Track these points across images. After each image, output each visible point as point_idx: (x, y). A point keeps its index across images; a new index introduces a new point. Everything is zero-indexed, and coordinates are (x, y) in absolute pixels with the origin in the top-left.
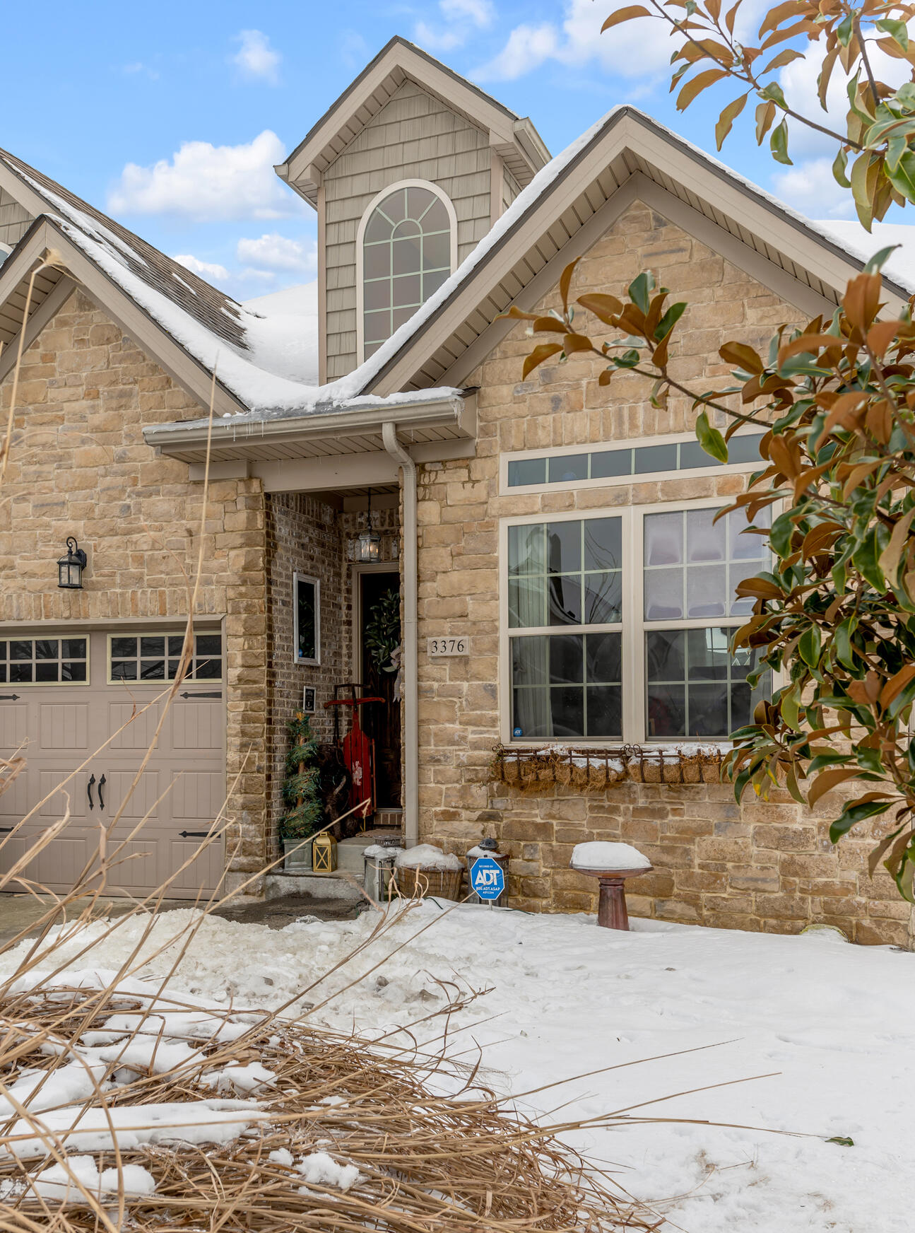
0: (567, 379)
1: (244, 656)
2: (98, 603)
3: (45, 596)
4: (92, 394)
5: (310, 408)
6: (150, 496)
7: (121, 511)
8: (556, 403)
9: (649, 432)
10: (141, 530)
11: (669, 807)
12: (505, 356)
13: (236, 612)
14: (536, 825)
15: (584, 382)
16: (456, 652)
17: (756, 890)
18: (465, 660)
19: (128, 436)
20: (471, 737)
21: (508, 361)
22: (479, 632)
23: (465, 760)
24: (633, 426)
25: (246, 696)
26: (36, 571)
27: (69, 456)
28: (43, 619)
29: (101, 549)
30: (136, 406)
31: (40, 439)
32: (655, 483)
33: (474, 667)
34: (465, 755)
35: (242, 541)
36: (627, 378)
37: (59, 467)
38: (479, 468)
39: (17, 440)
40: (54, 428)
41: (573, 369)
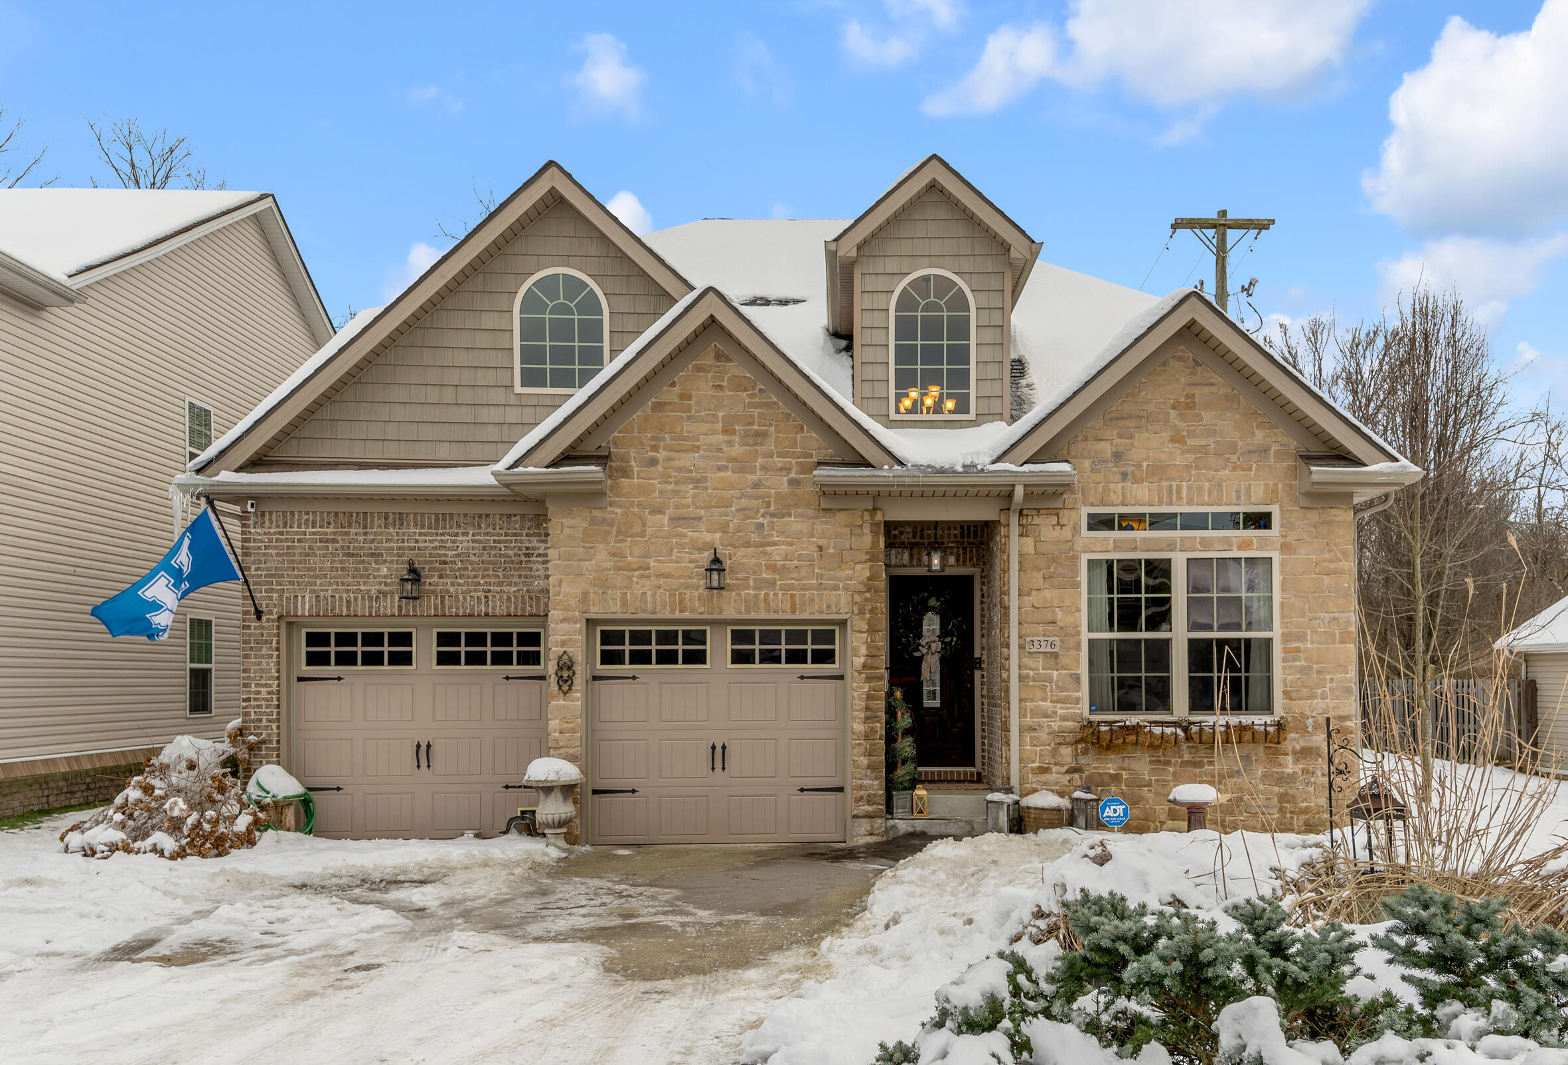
0: (1132, 460)
1: (868, 648)
2: (732, 602)
3: (680, 594)
4: (728, 431)
6: (784, 517)
7: (756, 528)
8: (1124, 476)
9: (1190, 502)
10: (774, 544)
11: (1205, 760)
12: (1086, 439)
13: (861, 612)
14: (1111, 775)
15: (1145, 464)
16: (1049, 649)
17: (1263, 814)
18: (1055, 656)
19: (763, 468)
20: (1060, 712)
21: (1089, 443)
22: (1067, 635)
23: (1056, 728)
24: (1179, 498)
25: (869, 679)
26: (673, 573)
27: (705, 479)
28: (677, 613)
29: (738, 558)
30: (770, 446)
31: (677, 463)
32: (1195, 538)
33: (1063, 660)
34: (1056, 725)
35: (867, 557)
36: (1175, 465)
37: (696, 488)
38: (1065, 516)
39: (653, 462)
40: (691, 455)
41: (1136, 454)
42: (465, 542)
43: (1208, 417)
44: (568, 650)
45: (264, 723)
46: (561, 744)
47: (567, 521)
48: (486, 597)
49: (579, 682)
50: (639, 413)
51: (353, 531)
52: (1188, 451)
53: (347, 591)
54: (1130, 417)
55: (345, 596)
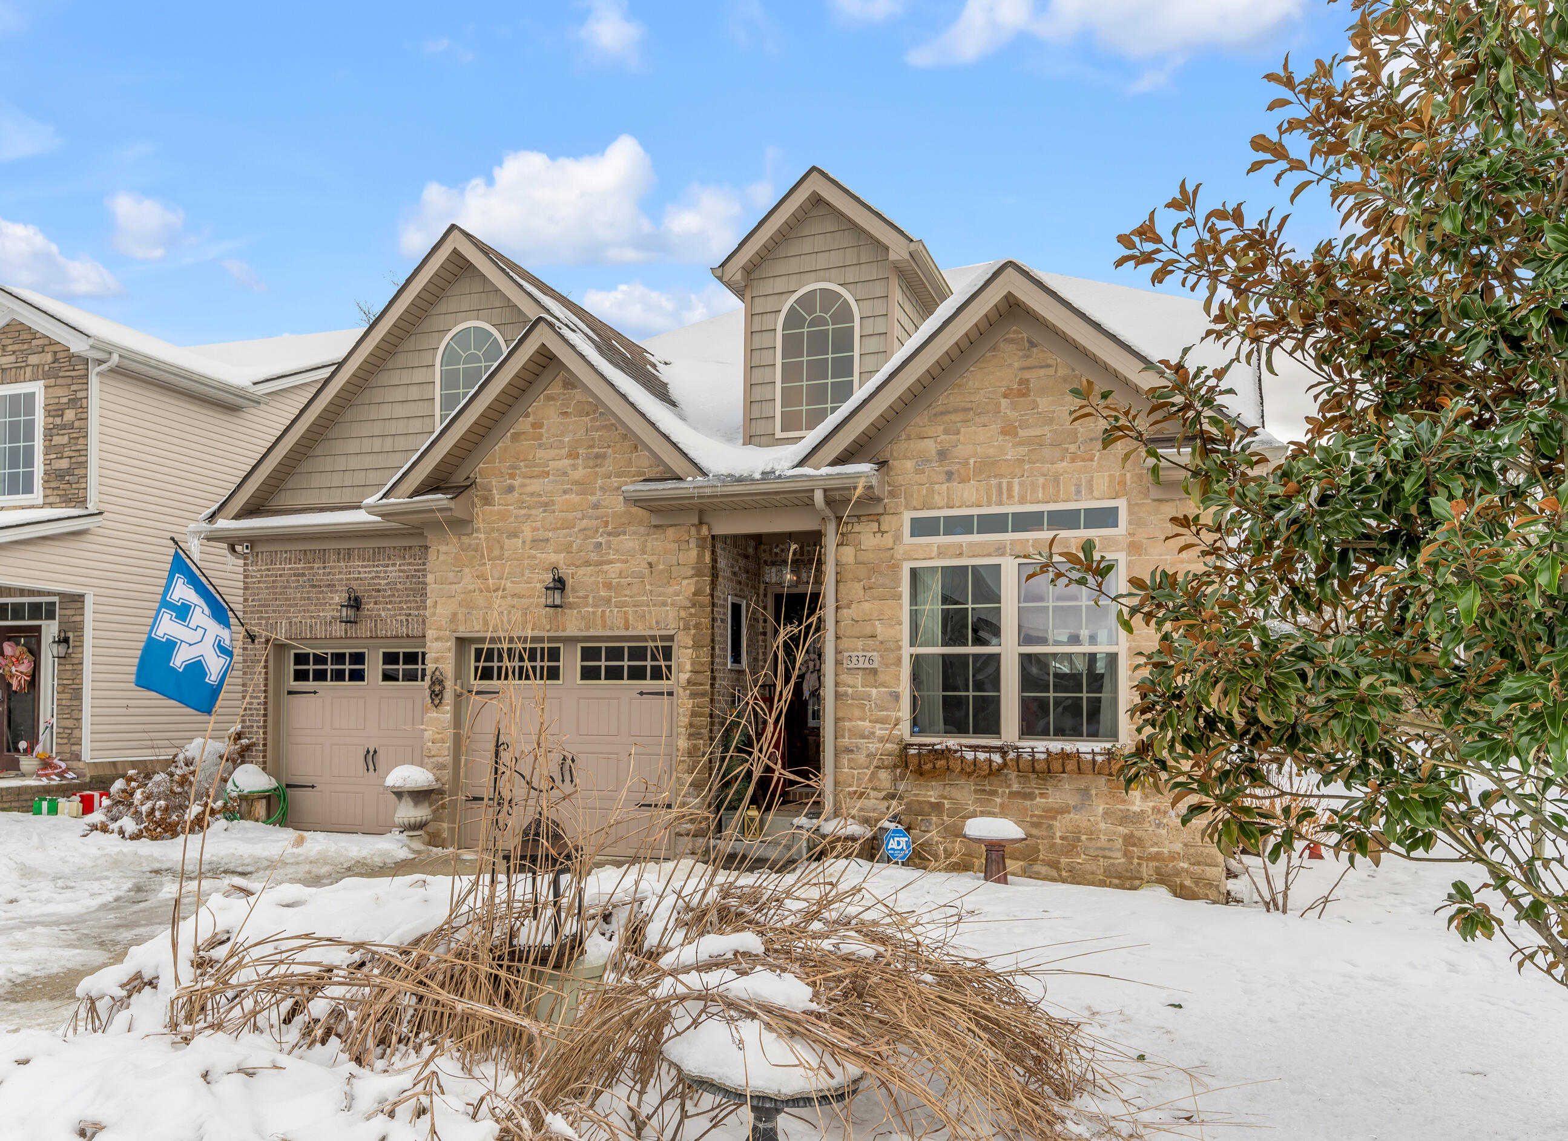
0: (957, 458)
1: (693, 664)
2: (574, 619)
4: (573, 455)
5: (757, 476)
6: (619, 535)
7: (595, 547)
8: (950, 475)
9: (1022, 500)
10: (610, 562)
11: (1037, 792)
12: (909, 438)
13: (687, 628)
14: (931, 804)
15: (972, 461)
16: (867, 665)
17: (1104, 857)
18: (874, 672)
19: (602, 488)
20: (878, 733)
21: (911, 442)
22: (886, 650)
23: (875, 751)
24: (1010, 496)
25: (693, 695)
26: (525, 592)
27: (553, 503)
29: (579, 577)
30: (609, 466)
31: (529, 489)
32: (1027, 540)
33: (882, 677)
34: (874, 746)
35: (693, 572)
36: (1006, 460)
37: (545, 511)
38: (887, 522)
39: (511, 489)
40: (541, 481)
41: (962, 451)
42: (393, 572)
43: (1044, 403)
44: (440, 666)
45: (255, 729)
46: (433, 753)
47: (443, 548)
48: (407, 620)
49: (448, 696)
50: (500, 444)
51: (316, 566)
52: (1020, 444)
53: (312, 617)
54: (956, 411)
55: (308, 621)
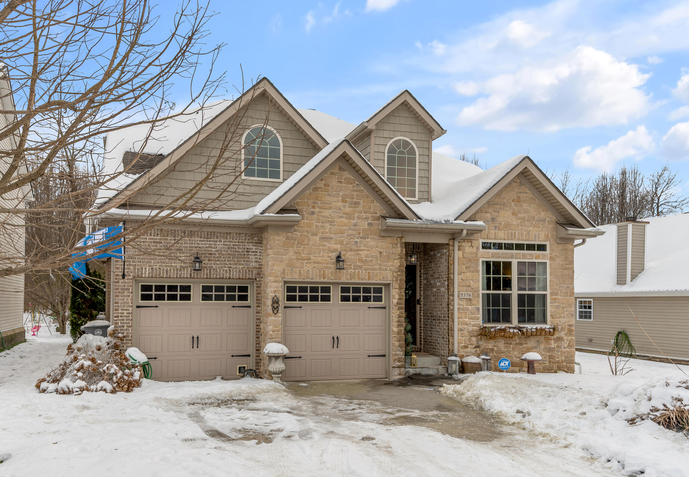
0: (498, 221)
1: (399, 295)
2: (345, 274)
3: (323, 271)
4: (344, 201)
5: (444, 222)
6: (365, 239)
7: (355, 243)
8: (496, 227)
9: (518, 239)
10: (362, 250)
11: (524, 342)
13: (396, 280)
14: (490, 348)
15: (503, 223)
16: (468, 297)
17: (543, 363)
18: (470, 300)
19: (358, 218)
22: (474, 291)
23: (471, 330)
24: (515, 237)
25: (399, 309)
26: (321, 261)
27: (334, 221)
28: (322, 279)
29: (347, 256)
30: (361, 208)
31: (323, 214)
32: (520, 253)
33: (474, 302)
34: (471, 328)
35: (399, 257)
36: (513, 224)
37: (330, 225)
38: (475, 243)
39: (313, 213)
40: (329, 211)
41: (500, 219)
42: (220, 245)
43: (525, 205)
44: (277, 295)
46: (273, 337)
47: (276, 238)
48: (230, 270)
49: (281, 308)
50: (307, 192)
51: (169, 238)
52: (518, 219)
53: (166, 266)
54: (497, 204)
55: (165, 268)
